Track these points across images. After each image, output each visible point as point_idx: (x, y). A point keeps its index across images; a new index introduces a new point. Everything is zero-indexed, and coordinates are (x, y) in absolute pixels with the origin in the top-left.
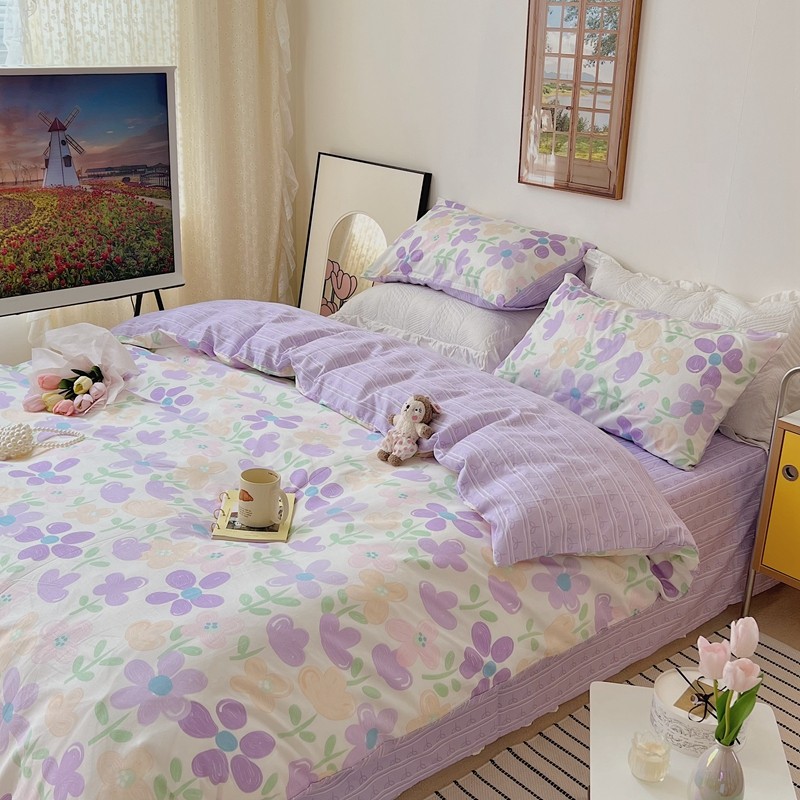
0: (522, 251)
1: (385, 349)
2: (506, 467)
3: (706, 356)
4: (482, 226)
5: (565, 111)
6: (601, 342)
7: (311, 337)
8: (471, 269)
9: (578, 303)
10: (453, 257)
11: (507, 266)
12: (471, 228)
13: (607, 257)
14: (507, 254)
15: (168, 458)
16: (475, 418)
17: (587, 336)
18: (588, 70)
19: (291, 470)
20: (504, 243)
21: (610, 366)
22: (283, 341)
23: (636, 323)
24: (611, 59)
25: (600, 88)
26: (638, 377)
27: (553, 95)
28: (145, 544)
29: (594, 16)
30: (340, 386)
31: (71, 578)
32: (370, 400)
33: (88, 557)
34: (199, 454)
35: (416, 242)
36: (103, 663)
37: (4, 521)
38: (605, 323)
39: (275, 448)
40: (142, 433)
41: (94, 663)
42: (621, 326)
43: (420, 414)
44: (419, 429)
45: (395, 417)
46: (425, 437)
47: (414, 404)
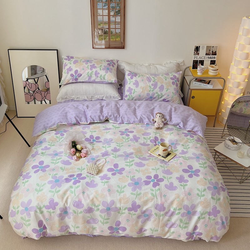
0: (110, 67)
3: (174, 81)
4: (94, 63)
5: (106, 29)
6: (152, 85)
8: (101, 75)
9: (138, 77)
10: (93, 73)
14: (108, 69)
17: (148, 84)
18: (112, 19)
19: (149, 141)
21: (157, 89)
23: (156, 78)
24: (119, 16)
25: (116, 23)
26: (165, 90)
27: (102, 25)
28: (167, 170)
29: (113, 5)
30: (128, 118)
31: (171, 184)
32: (141, 118)
33: (166, 178)
34: (132, 148)
35: (76, 72)
36: (203, 192)
37: (136, 184)
38: (150, 80)
39: (139, 138)
40: (112, 150)
41: (201, 193)
42: (154, 80)
43: (162, 117)
44: (163, 120)
45: (154, 119)
46: (164, 121)
47: (160, 115)
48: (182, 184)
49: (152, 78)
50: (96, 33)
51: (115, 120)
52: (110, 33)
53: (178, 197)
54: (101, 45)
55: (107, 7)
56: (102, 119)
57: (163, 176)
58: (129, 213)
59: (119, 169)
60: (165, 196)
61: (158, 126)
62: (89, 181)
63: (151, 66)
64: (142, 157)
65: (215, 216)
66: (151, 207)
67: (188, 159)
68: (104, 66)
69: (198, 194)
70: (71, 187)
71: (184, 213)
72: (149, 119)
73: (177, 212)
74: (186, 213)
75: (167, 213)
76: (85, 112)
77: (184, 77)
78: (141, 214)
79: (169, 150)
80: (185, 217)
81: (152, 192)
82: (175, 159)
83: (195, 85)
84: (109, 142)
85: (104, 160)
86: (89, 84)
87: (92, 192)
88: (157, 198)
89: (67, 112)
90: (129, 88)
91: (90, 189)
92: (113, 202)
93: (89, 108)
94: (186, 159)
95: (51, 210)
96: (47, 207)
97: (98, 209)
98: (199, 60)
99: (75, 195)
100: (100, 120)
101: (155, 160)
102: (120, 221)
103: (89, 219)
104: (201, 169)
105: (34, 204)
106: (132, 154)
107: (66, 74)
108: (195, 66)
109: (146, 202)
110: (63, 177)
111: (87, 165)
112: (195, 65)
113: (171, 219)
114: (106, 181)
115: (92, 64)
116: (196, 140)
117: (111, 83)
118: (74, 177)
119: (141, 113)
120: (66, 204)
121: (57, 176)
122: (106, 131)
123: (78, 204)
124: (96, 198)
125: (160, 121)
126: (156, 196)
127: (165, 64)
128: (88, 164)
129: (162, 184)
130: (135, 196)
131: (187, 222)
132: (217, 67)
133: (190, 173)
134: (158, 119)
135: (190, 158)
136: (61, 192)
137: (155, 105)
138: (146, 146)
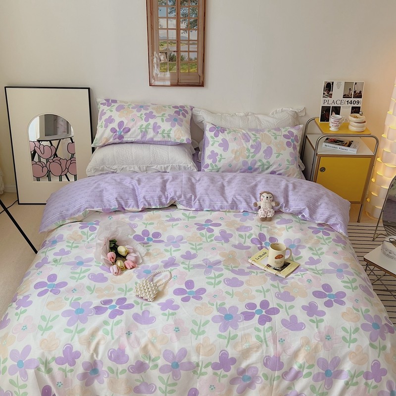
0: (179, 117)
3: (290, 140)
4: (151, 110)
5: (173, 53)
6: (252, 146)
8: (164, 130)
9: (228, 134)
10: (150, 127)
11: (181, 125)
14: (175, 120)
17: (245, 145)
18: (184, 35)
19: (249, 241)
21: (261, 155)
24: (195, 30)
25: (191, 42)
26: (274, 156)
27: (165, 46)
28: (285, 292)
29: (185, 11)
30: (211, 200)
31: (294, 318)
32: (233, 201)
33: (283, 308)
34: (219, 252)
35: (121, 124)
36: (354, 333)
37: (227, 318)
38: (248, 139)
39: (231, 236)
40: (183, 256)
41: (350, 335)
42: (255, 138)
43: (272, 199)
44: (274, 204)
45: (258, 203)
46: (276, 206)
47: (269, 195)
48: (314, 318)
49: (252, 136)
50: (155, 60)
51: (187, 204)
52: (180, 59)
53: (308, 343)
54: (163, 79)
55: (174, 14)
56: (165, 202)
57: (277, 304)
58: (215, 374)
59: (194, 290)
60: (282, 341)
61: (264, 215)
62: (140, 313)
63: (250, 117)
64: (237, 269)
65: (378, 380)
66: (256, 363)
67: (323, 273)
68: (169, 115)
69: (344, 338)
70: (106, 323)
71: (319, 374)
72: (248, 203)
73: (305, 371)
74: (322, 373)
75: (285, 374)
76: (134, 190)
77: (306, 136)
78: (237, 376)
79: (286, 257)
80: (320, 383)
81: (257, 333)
82: (299, 273)
83: (326, 148)
84: (176, 242)
85: (168, 273)
86: (142, 145)
87: (144, 333)
88: (267, 346)
89: (103, 190)
90: (212, 152)
91: (142, 327)
92: (184, 353)
93: (142, 184)
94: (319, 274)
95: (67, 366)
96: (59, 361)
97: (156, 366)
98: (331, 106)
99: (113, 338)
100: (161, 203)
101: (261, 274)
102: (198, 389)
103: (138, 384)
104: (348, 292)
105: (35, 354)
106: (219, 262)
107: (104, 128)
108: (325, 117)
109: (246, 353)
110: (91, 303)
111: (136, 283)
112: (326, 113)
113: (294, 386)
114: (171, 311)
115: (148, 112)
116: (334, 240)
117: (180, 145)
118: (112, 304)
119: (233, 193)
120: (95, 356)
121: (81, 302)
122: (171, 223)
123: (118, 356)
124: (153, 344)
125: (268, 205)
126: (266, 342)
127: (273, 114)
128: (139, 281)
129: (277, 318)
130: (226, 341)
131: (325, 391)
132: (363, 118)
133: (328, 299)
134: (263, 202)
135: (325, 272)
136: (86, 333)
137: (259, 179)
138: (245, 250)
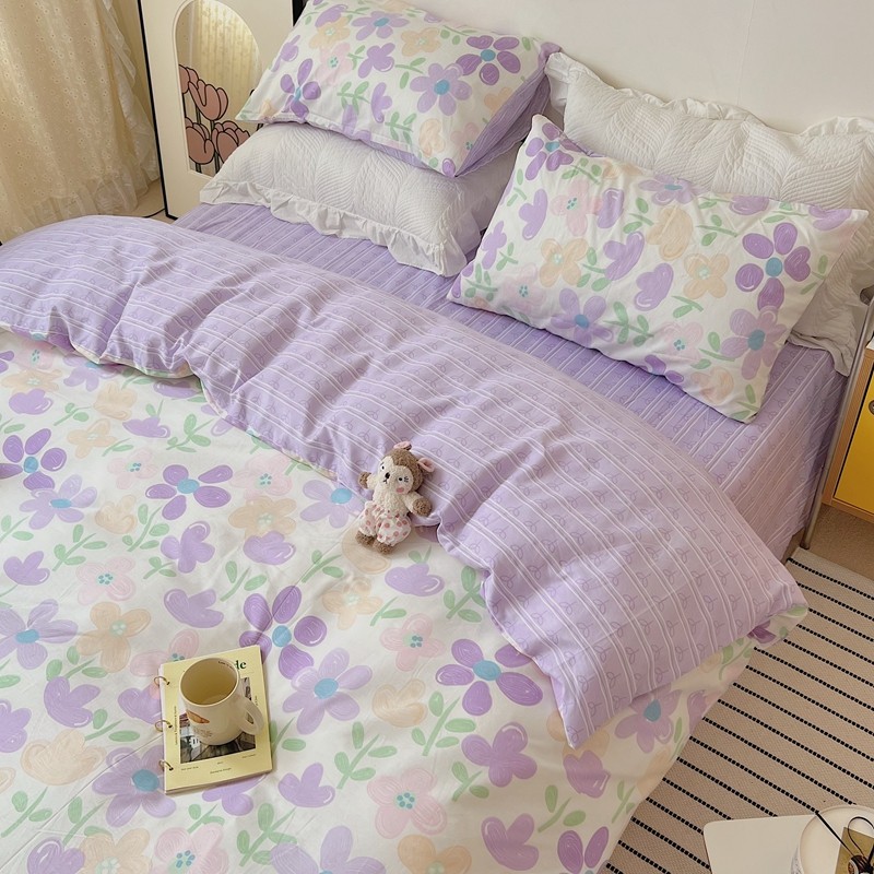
0: (463, 78)
1: (316, 309)
2: (551, 570)
3: (762, 263)
4: (395, 37)
6: (610, 248)
7: (206, 305)
8: (396, 116)
9: (564, 176)
10: (365, 95)
11: (448, 109)
12: (381, 43)
13: (580, 67)
14: (442, 88)
15: (62, 615)
16: (484, 473)
17: (588, 236)
19: (242, 596)
20: (435, 69)
21: (625, 287)
22: (168, 327)
23: (654, 212)
26: (669, 304)
34: (103, 598)
35: (306, 68)
40: (11, 563)
42: (634, 220)
43: (407, 485)
44: (410, 503)
45: (370, 479)
46: (417, 512)
47: (395, 470)
49: (632, 208)
68: (433, 68)
82: (210, 806)
90: (499, 227)
94: (251, 851)
116: (473, 743)
122: (124, 436)
125: (389, 502)
134: (380, 484)
138: (185, 627)
